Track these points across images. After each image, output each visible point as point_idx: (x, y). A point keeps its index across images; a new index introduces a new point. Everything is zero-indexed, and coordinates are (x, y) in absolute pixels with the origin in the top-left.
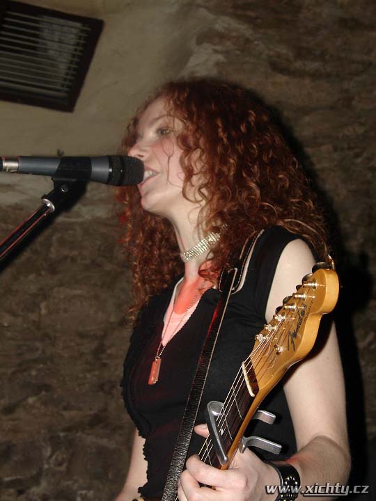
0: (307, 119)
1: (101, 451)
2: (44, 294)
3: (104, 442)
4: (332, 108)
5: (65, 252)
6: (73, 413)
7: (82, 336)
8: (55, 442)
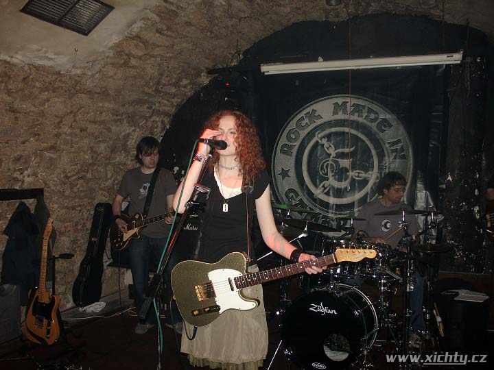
0: (158, 49)
1: (51, 158)
2: (48, 100)
3: (52, 155)
4: (167, 47)
5: (60, 85)
6: (45, 144)
7: (56, 116)
8: (35, 154)
